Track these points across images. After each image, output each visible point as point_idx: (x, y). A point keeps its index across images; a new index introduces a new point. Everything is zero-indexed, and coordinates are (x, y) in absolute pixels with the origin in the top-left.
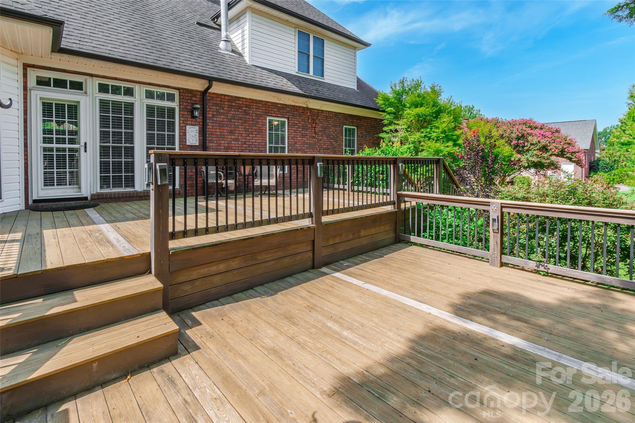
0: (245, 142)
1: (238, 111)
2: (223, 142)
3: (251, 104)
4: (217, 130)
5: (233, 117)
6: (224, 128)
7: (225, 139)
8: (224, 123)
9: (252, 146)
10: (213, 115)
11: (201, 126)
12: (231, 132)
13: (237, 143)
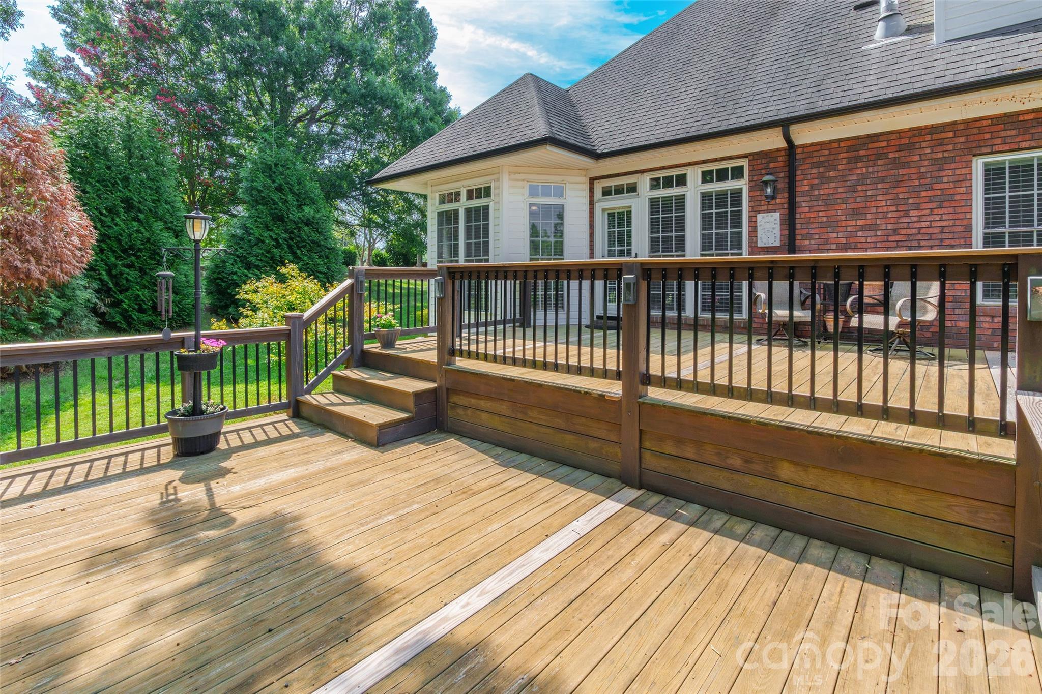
0: (894, 230)
1: (874, 165)
2: (835, 235)
3: (916, 140)
4: (821, 214)
5: (862, 180)
6: (837, 207)
7: (840, 229)
8: (837, 196)
9: (920, 237)
10: (812, 186)
11: (786, 211)
12: (856, 213)
13: (871, 233)
